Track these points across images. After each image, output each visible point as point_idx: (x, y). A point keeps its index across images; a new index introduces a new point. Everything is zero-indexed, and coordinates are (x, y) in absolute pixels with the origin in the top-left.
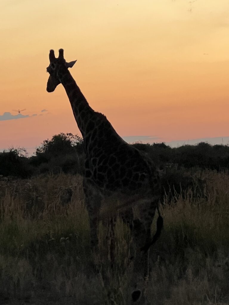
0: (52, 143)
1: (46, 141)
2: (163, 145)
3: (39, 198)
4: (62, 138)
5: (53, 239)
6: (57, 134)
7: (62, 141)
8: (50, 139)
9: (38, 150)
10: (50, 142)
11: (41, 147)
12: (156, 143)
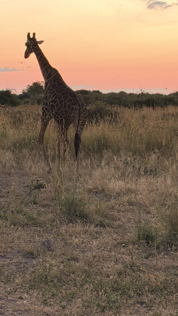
0: (32, 86)
1: (29, 86)
2: (98, 92)
3: (21, 118)
4: (38, 84)
5: (27, 141)
6: (35, 82)
7: (38, 86)
8: (31, 84)
9: (23, 90)
10: (31, 86)
11: (25, 88)
12: (94, 90)
